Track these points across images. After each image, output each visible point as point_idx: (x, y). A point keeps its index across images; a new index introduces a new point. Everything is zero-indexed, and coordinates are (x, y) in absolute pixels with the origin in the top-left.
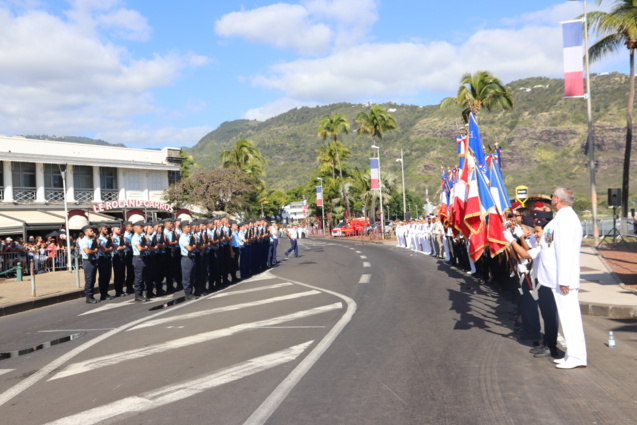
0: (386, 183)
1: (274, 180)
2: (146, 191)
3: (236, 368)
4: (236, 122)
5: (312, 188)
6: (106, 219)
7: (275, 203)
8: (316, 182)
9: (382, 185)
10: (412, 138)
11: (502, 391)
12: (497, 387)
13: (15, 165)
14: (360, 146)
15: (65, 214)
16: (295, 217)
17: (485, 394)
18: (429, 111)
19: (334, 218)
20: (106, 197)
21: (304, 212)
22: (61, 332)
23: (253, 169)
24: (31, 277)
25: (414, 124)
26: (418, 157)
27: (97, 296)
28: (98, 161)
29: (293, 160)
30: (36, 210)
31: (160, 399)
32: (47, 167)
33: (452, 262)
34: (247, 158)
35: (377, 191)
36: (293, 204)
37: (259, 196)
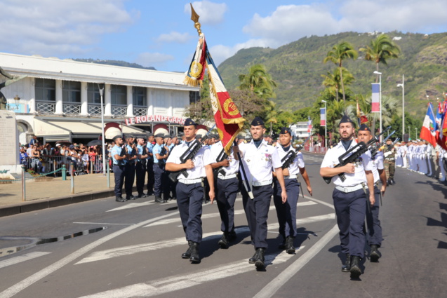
0: (387, 106)
1: (283, 101)
2: (171, 108)
3: (232, 266)
4: (251, 49)
5: (317, 110)
6: (135, 131)
7: (283, 122)
8: (321, 104)
9: (382, 108)
10: (416, 65)
13: (65, 83)
14: (364, 72)
15: (103, 125)
16: (300, 136)
18: (435, 38)
19: (336, 137)
20: (137, 112)
21: (309, 131)
23: (264, 92)
24: (72, 177)
25: (419, 51)
26: (420, 83)
27: (124, 196)
28: (131, 81)
29: (301, 84)
30: (80, 121)
31: (164, 287)
32: (90, 85)
35: (377, 113)
36: (299, 124)
37: (268, 116)
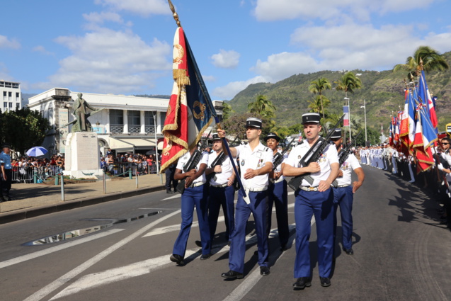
0: (354, 122)
1: (281, 120)
4: (257, 84)
7: (281, 135)
9: (350, 123)
10: (372, 92)
11: (430, 262)
12: (427, 259)
13: (129, 112)
14: (337, 98)
15: (156, 140)
17: (417, 264)
18: (384, 74)
22: (152, 209)
23: (268, 114)
24: (136, 177)
25: (374, 83)
26: (376, 105)
27: (172, 189)
29: (293, 108)
30: (140, 138)
32: (146, 112)
33: (398, 174)
34: (264, 107)
35: (347, 127)
36: (293, 135)
37: (271, 129)
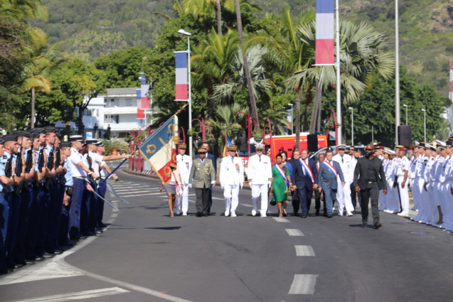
0: (352, 49)
1: (64, 29)
5: (165, 56)
7: (65, 88)
8: (173, 40)
9: (340, 55)
16: (115, 127)
19: (216, 132)
21: (140, 114)
36: (113, 92)
37: (27, 69)
